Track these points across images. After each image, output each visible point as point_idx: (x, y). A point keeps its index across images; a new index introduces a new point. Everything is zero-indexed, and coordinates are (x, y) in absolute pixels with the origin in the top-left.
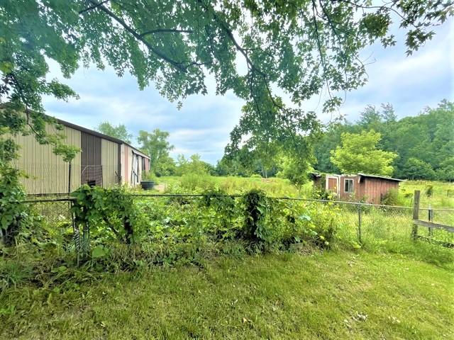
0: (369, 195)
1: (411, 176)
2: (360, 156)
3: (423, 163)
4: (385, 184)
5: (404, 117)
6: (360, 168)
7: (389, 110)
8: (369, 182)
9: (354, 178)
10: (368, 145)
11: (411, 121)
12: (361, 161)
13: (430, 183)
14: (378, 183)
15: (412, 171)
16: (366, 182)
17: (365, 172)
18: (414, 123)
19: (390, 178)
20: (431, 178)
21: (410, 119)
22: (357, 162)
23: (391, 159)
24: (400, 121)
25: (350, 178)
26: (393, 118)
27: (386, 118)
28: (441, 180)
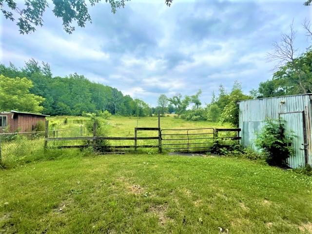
0: (22, 127)
1: (60, 113)
2: (15, 97)
3: (66, 106)
4: (35, 118)
5: (57, 76)
6: (15, 107)
7: (47, 68)
8: (22, 117)
9: (8, 114)
10: (22, 88)
11: (61, 80)
12: (16, 101)
13: (67, 117)
14: (29, 118)
15: (60, 110)
16: (19, 117)
17: (19, 110)
18: (62, 81)
19: (41, 114)
20: (69, 114)
21: (60, 78)
22: (12, 101)
23: (41, 101)
24: (54, 78)
25: (4, 114)
26: (50, 75)
27: (45, 73)
28: (74, 115)
